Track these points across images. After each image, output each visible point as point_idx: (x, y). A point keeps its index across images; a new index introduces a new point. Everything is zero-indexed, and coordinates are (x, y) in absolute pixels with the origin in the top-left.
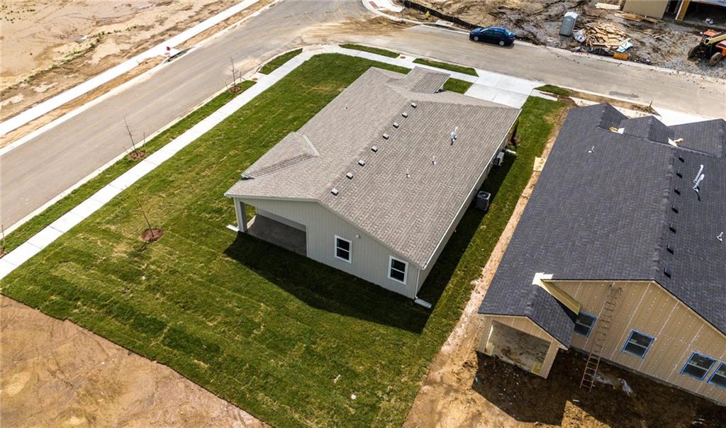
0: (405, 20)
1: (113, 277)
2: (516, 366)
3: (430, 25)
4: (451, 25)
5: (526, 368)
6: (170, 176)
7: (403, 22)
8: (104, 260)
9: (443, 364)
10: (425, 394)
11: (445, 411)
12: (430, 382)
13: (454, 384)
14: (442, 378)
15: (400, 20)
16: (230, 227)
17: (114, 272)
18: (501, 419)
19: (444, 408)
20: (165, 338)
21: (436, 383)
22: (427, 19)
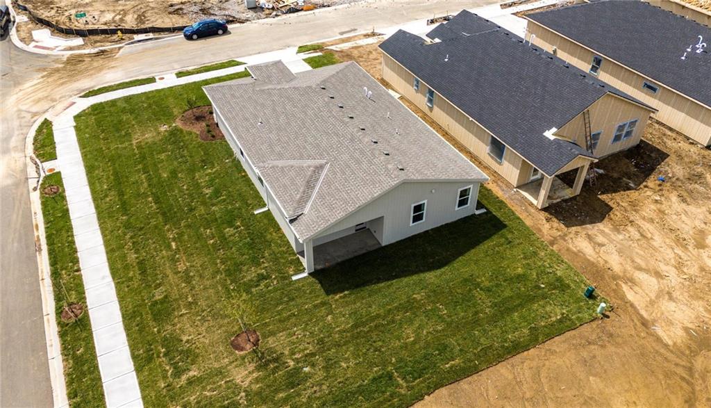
0: (101, 48)
1: (281, 395)
2: (563, 200)
3: (132, 43)
4: (151, 35)
5: (567, 197)
6: (154, 296)
7: (103, 52)
8: (246, 396)
9: (540, 230)
10: (560, 250)
11: (578, 248)
12: (552, 243)
13: (559, 233)
14: (551, 236)
15: (96, 50)
16: (294, 278)
17: (277, 391)
18: (596, 228)
19: (576, 247)
20: (404, 378)
21: (553, 241)
22: (122, 39)
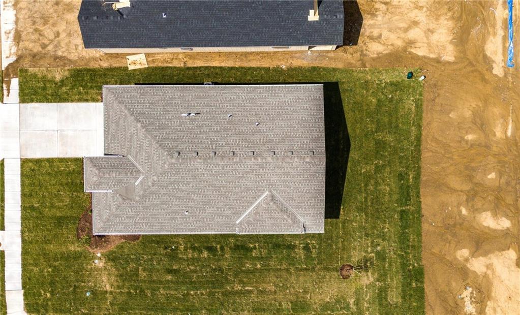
1: (387, 266)
8: (378, 282)
9: (350, 64)
10: (371, 65)
12: (364, 65)
13: (359, 54)
14: (358, 61)
17: (384, 268)
20: (408, 205)
